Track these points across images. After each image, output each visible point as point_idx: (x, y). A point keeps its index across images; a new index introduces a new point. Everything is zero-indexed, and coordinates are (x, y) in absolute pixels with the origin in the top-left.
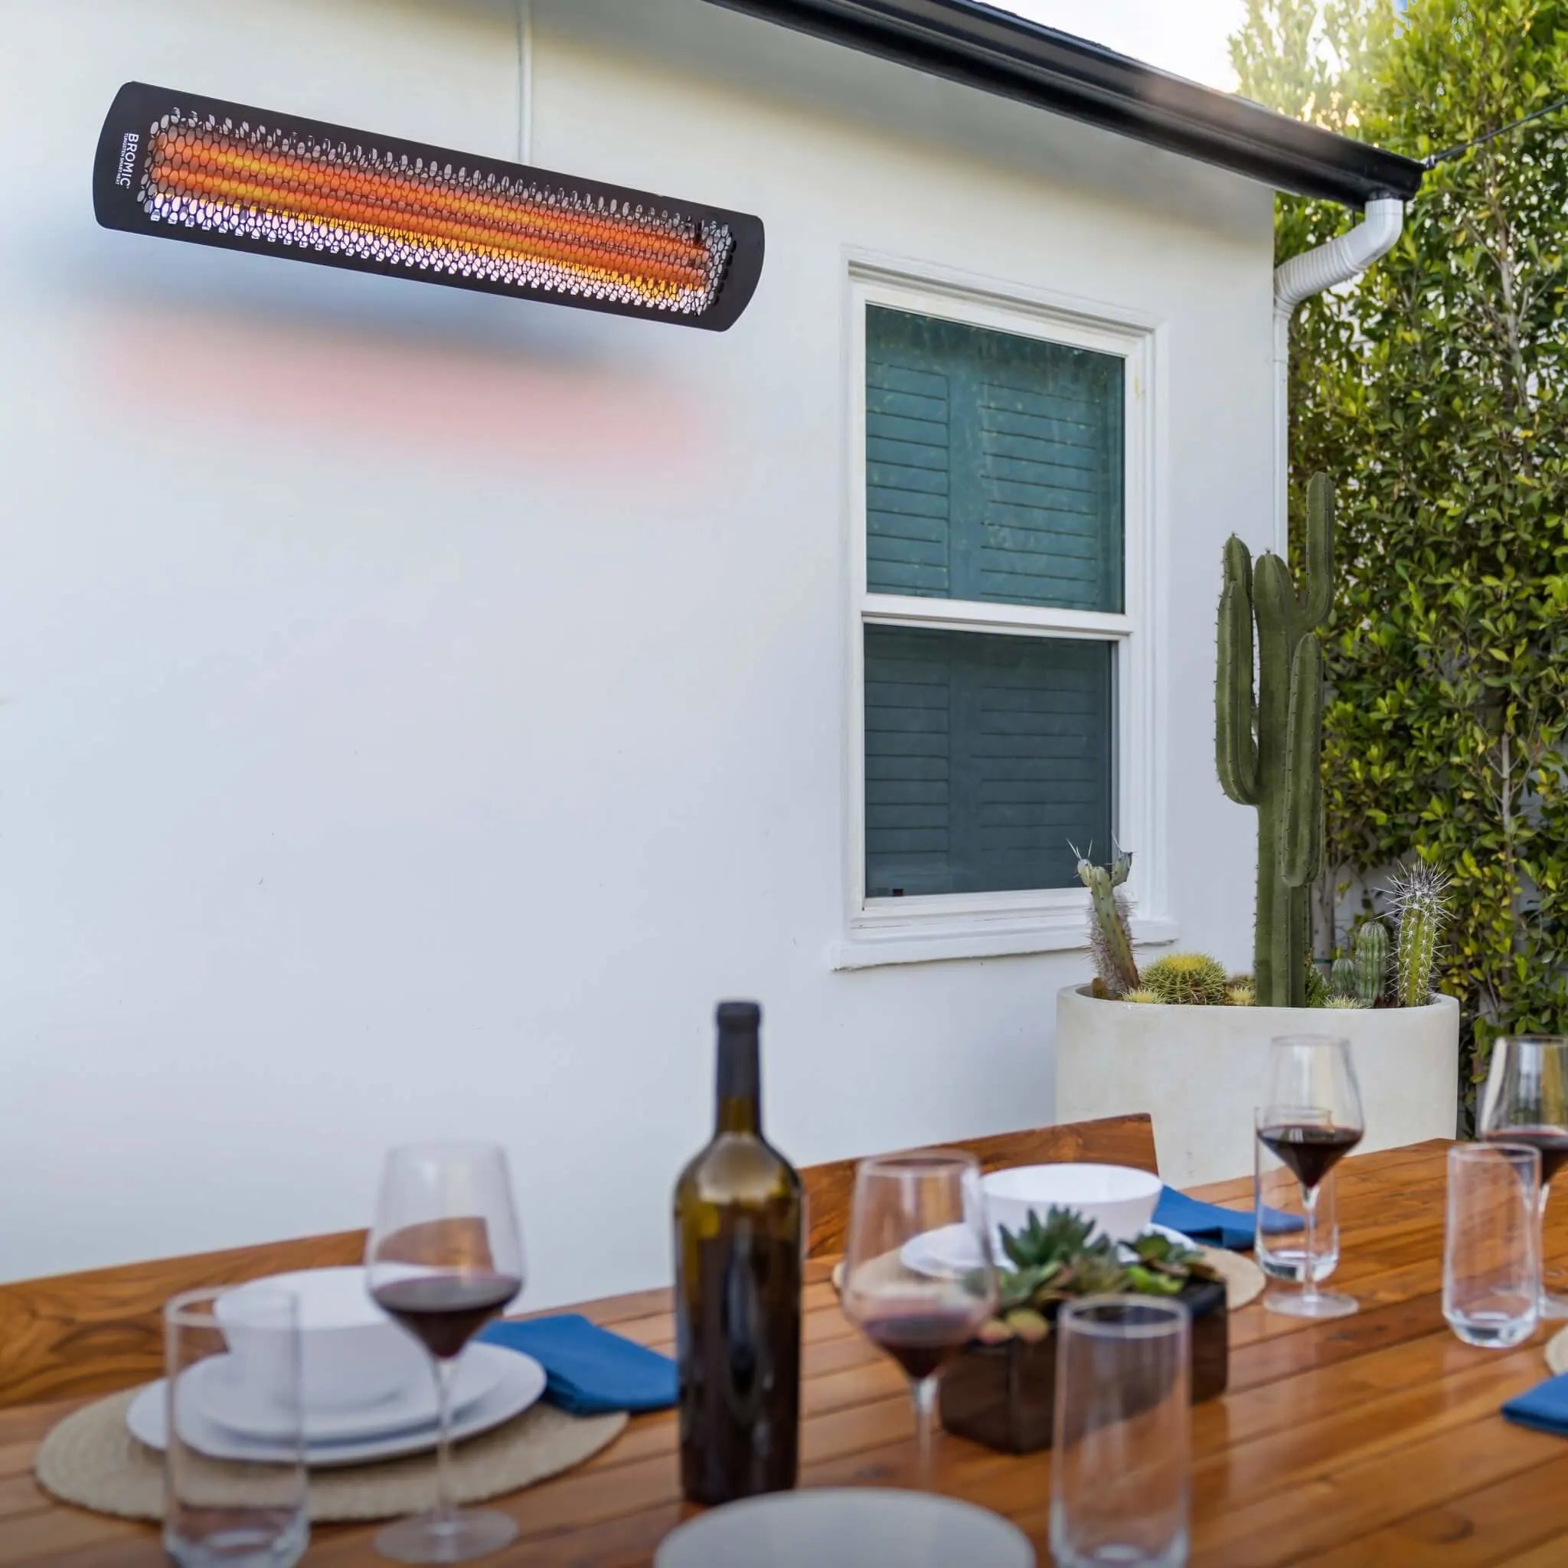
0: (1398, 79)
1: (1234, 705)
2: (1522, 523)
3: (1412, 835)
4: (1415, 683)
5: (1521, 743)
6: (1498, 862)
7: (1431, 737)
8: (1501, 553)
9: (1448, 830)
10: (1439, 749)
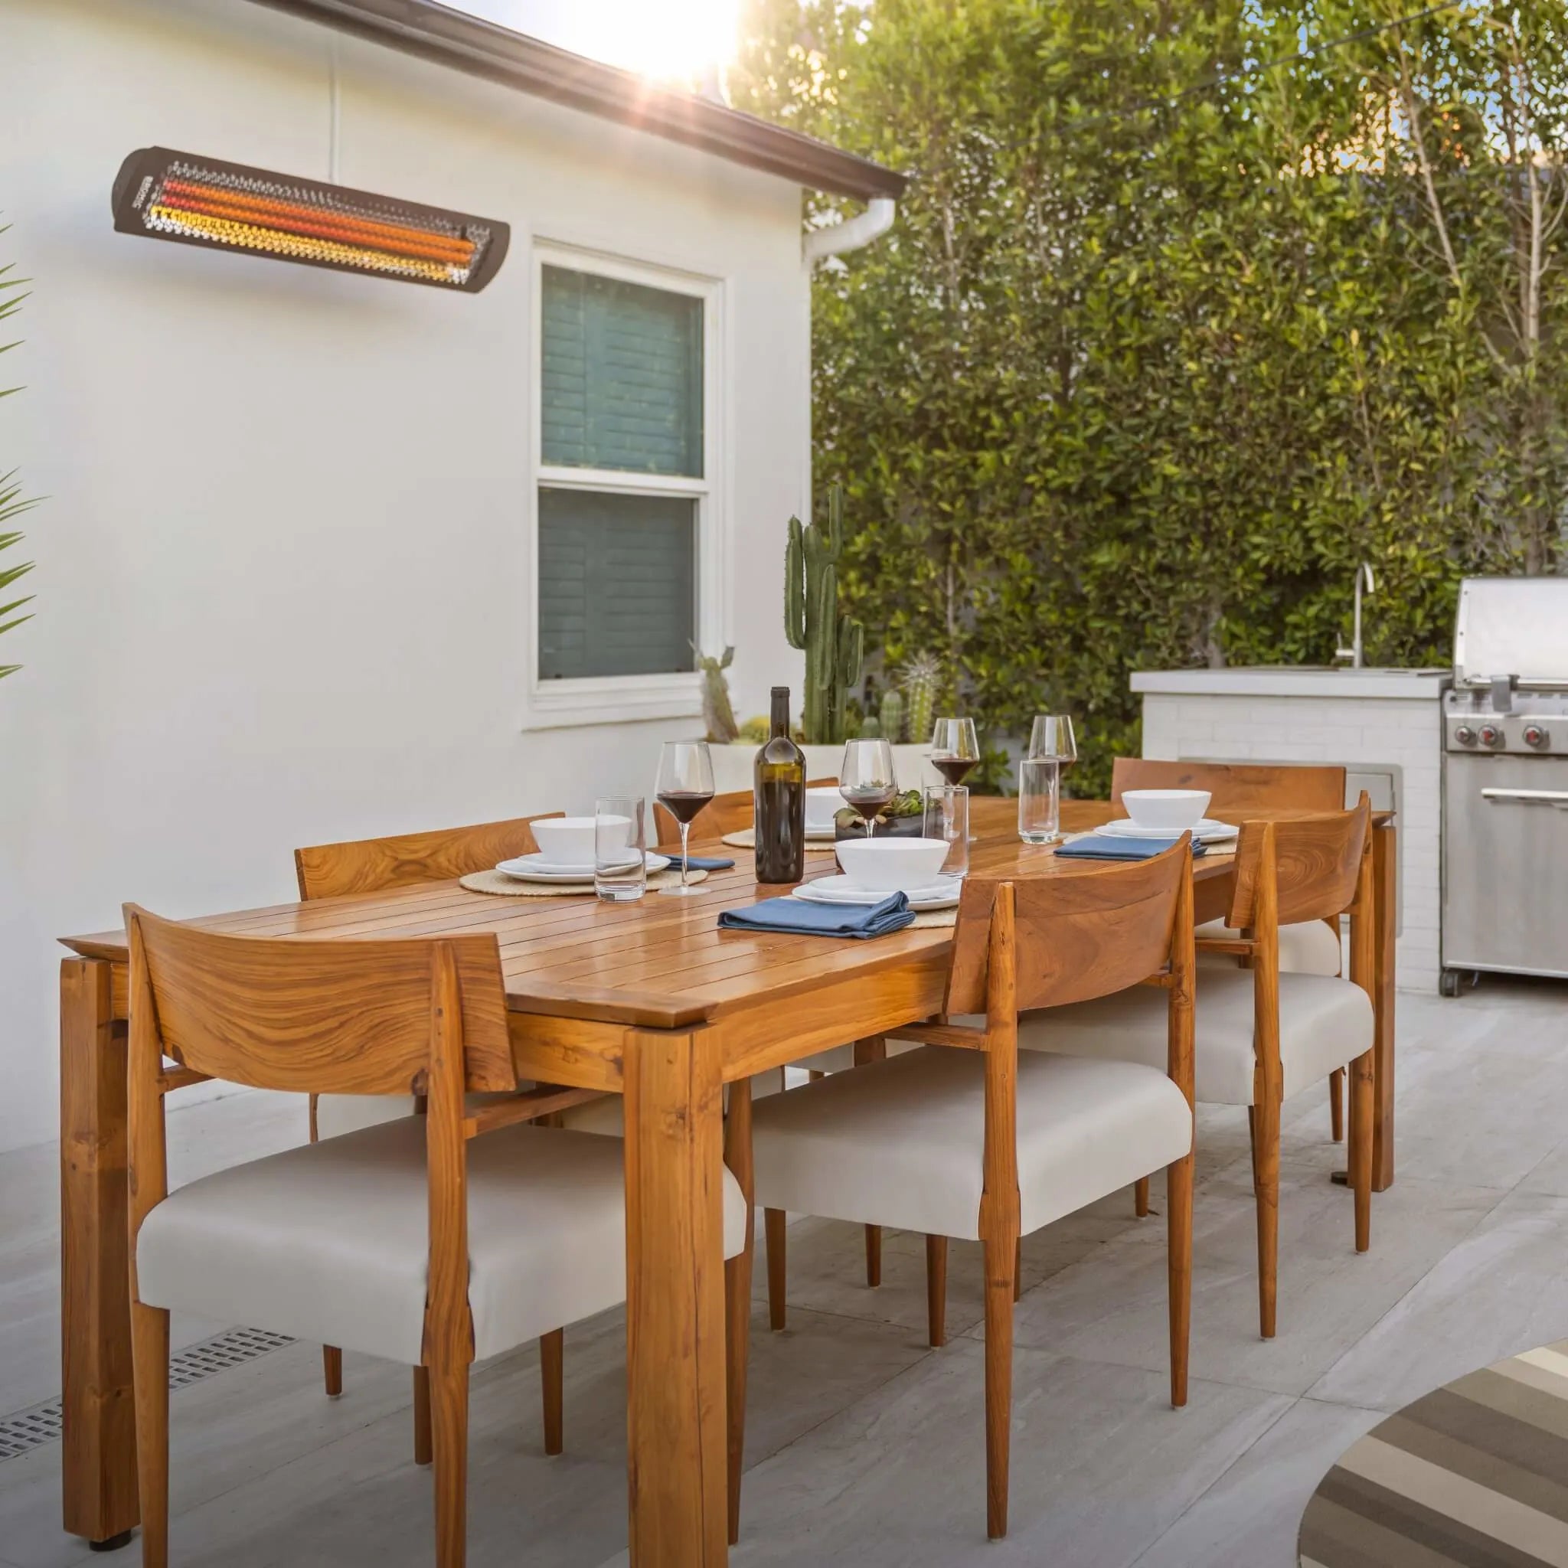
0: (870, 86)
1: (794, 601)
2: (961, 413)
3: (880, 638)
4: (883, 526)
5: (962, 571)
6: (946, 658)
7: (895, 566)
8: (946, 433)
9: (908, 635)
10: (900, 575)
